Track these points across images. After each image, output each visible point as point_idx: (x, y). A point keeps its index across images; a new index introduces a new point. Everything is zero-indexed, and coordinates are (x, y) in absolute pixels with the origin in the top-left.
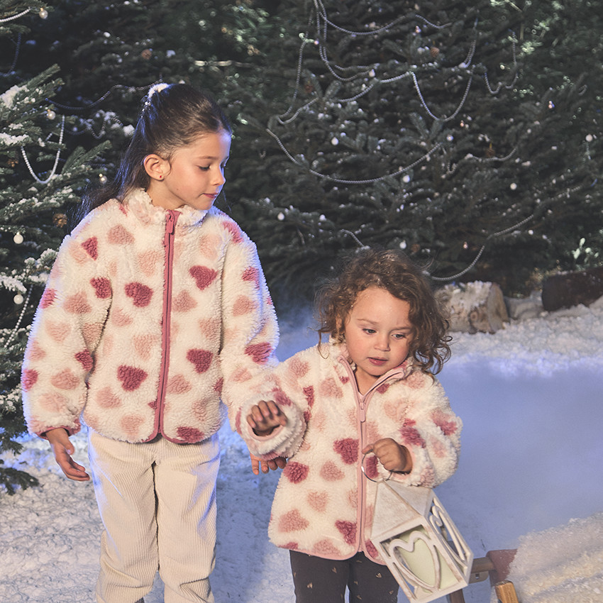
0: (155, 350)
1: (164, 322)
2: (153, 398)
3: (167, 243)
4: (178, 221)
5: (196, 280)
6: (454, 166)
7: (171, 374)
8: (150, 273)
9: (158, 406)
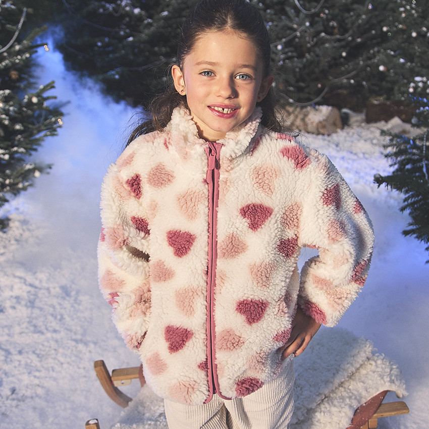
0: (199, 304)
1: (209, 271)
2: (202, 358)
3: (210, 180)
4: (221, 155)
5: (249, 221)
6: (315, 40)
7: (218, 329)
8: (192, 216)
9: (209, 366)
